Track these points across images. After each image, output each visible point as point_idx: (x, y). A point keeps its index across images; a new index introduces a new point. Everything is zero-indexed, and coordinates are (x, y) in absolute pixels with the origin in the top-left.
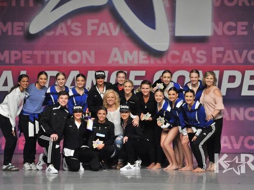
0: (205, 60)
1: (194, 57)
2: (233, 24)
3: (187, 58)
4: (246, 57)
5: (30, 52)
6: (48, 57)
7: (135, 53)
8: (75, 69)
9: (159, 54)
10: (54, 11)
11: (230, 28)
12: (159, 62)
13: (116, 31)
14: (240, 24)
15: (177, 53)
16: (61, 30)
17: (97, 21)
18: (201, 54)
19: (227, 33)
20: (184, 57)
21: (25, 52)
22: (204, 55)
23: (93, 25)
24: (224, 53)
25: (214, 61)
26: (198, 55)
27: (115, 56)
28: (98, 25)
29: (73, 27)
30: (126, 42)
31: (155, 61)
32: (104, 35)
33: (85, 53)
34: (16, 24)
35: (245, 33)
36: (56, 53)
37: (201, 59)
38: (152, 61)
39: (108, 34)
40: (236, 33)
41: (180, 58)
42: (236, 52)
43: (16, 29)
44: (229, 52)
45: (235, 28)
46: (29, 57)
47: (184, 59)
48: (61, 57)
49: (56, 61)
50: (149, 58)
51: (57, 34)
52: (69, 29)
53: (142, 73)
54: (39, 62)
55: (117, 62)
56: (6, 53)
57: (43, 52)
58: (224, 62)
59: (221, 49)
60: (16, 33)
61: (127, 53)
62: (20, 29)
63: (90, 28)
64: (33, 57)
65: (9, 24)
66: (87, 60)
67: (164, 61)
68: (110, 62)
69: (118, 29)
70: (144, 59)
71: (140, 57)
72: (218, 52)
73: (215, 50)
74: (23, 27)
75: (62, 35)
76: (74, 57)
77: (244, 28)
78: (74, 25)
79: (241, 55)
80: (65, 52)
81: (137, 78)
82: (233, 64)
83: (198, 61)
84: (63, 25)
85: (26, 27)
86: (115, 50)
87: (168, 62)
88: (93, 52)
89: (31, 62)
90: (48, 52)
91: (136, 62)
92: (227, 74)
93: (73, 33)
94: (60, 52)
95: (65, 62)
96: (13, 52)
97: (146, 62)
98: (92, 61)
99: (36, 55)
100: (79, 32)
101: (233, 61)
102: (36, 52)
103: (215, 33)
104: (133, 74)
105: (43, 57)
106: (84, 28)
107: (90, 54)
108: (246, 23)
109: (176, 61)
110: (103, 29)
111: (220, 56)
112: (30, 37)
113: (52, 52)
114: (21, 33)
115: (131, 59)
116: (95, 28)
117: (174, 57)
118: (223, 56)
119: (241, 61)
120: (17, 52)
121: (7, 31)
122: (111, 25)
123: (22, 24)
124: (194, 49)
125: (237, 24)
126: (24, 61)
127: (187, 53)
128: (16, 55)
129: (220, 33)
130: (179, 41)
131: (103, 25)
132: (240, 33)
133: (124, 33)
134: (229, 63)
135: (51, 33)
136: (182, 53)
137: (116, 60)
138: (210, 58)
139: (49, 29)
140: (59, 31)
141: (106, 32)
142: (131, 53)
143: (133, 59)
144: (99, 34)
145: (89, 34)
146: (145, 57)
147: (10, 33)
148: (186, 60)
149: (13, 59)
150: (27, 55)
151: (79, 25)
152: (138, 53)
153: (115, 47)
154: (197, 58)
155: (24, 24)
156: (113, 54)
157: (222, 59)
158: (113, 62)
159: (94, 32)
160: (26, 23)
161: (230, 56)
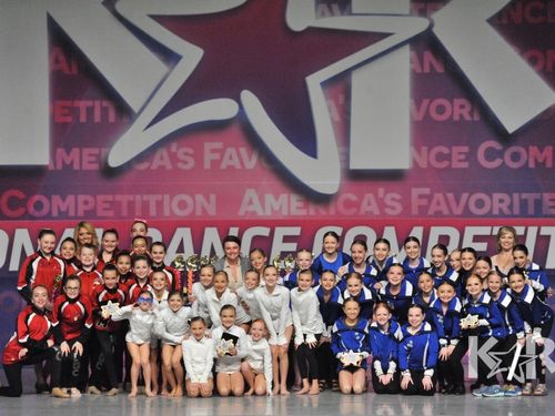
0: (399, 209)
1: (381, 204)
2: (445, 150)
3: (369, 206)
4: (467, 206)
5: (110, 198)
6: (138, 206)
7: (284, 197)
8: (183, 224)
9: (322, 199)
11: (440, 157)
12: (322, 212)
13: (252, 162)
14: (455, 149)
15: (353, 198)
16: (161, 160)
17: (219, 145)
18: (393, 199)
19: (435, 164)
20: (365, 203)
21: (101, 198)
22: (398, 201)
23: (213, 151)
24: (429, 198)
25: (415, 211)
26: (388, 201)
27: (251, 202)
28: (222, 152)
29: (180, 155)
30: (268, 180)
31: (317, 211)
32: (231, 168)
33: (200, 198)
34: (86, 151)
35: (465, 165)
36: (152, 199)
37: (393, 208)
38: (312, 211)
39: (238, 166)
40: (450, 165)
41: (357, 205)
42: (450, 196)
43: (86, 158)
44: (439, 196)
45: (448, 157)
46: (108, 206)
47: (365, 208)
48: (160, 205)
49: (153, 212)
50: (306, 207)
51: (154, 167)
52: (174, 158)
53: (296, 231)
54: (125, 213)
55: (254, 213)
56: (70, 199)
57: (131, 198)
58: (431, 212)
59: (427, 191)
60: (86, 166)
61: (269, 198)
62: (93, 159)
63: (208, 157)
64: (114, 205)
65: (76, 151)
66: (204, 210)
67: (332, 211)
68: (242, 212)
69: (254, 159)
70: (298, 208)
71: (291, 205)
72: (421, 197)
73: (415, 192)
74: (98, 156)
75: (162, 168)
76: (182, 205)
77: (463, 157)
78: (182, 151)
79: (458, 202)
80: (167, 197)
81: (287, 239)
82: (445, 216)
83: (388, 211)
84: (163, 152)
85: (103, 155)
86: (250, 194)
87: (337, 212)
88: (213, 197)
89: (110, 213)
90: (138, 197)
91: (285, 213)
92: (436, 232)
93: (180, 165)
94: (159, 197)
95: (167, 213)
96: (81, 198)
97: (303, 213)
98: (212, 211)
99: (119, 203)
100: (191, 163)
101: (446, 212)
102: (119, 198)
103: (415, 163)
104: (280, 232)
105: (131, 205)
106: (199, 157)
107: (208, 199)
108: (465, 149)
109: (352, 211)
110: (231, 158)
111: (424, 202)
112: (109, 172)
113: (145, 198)
114: (95, 167)
115: (277, 208)
116: (216, 156)
117: (348, 204)
118: (430, 201)
119: (458, 211)
120: (89, 198)
121: (72, 163)
122: (243, 151)
123: (96, 151)
124: (381, 191)
125: (450, 149)
126: (100, 213)
127: (369, 197)
128: (86, 203)
129: (423, 165)
130: (356, 177)
131: (231, 151)
132: (456, 164)
133: (265, 165)
134: (438, 214)
135: (143, 166)
136: (361, 197)
137: (251, 208)
138: (407, 205)
139: (140, 158)
140: (156, 163)
141: (236, 163)
142: (277, 198)
143: (281, 208)
144: (224, 166)
145: (207, 165)
146: (301, 204)
147: (76, 167)
148: (369, 209)
149: (82, 208)
150: (105, 202)
151: (191, 151)
152: (289, 198)
153: (250, 187)
154: (386, 206)
155: (100, 151)
156: (246, 199)
157: (427, 207)
158: (247, 212)
159: (215, 164)
160: (103, 150)
161: (440, 203)
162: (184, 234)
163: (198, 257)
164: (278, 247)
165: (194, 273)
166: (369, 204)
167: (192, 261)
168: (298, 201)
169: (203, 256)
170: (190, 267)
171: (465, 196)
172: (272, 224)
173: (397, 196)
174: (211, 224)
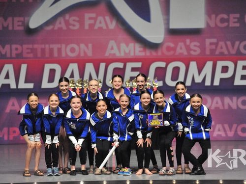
0: (198, 51)
1: (188, 48)
2: (225, 16)
3: (181, 50)
4: (238, 49)
5: (30, 46)
6: (47, 51)
7: (131, 45)
8: (73, 61)
9: (154, 46)
10: (52, 6)
11: (223, 21)
12: (154, 53)
13: (113, 25)
14: (232, 16)
15: (172, 45)
16: (60, 24)
17: (93, 15)
18: (195, 46)
19: (220, 25)
20: (178, 49)
21: (25, 46)
22: (198, 47)
23: (90, 18)
24: (216, 44)
25: (208, 52)
26: (192, 47)
27: (112, 48)
28: (95, 19)
29: (71, 21)
30: (122, 35)
31: (151, 53)
32: (100, 28)
33: (82, 46)
34: (16, 19)
35: (237, 25)
36: (55, 47)
37: (195, 51)
38: (148, 53)
39: (105, 27)
40: (228, 25)
41: (174, 49)
42: (229, 43)
43: (16, 23)
44: (222, 43)
45: (227, 21)
46: (29, 51)
47: (179, 51)
48: (59, 50)
49: (56, 54)
50: (144, 50)
51: (56, 28)
52: (67, 23)
53: (138, 65)
54: (39, 55)
55: (114, 54)
56: (7, 47)
57: (43, 46)
58: (217, 53)
59: (214, 40)
60: (17, 28)
61: (123, 46)
62: (20, 23)
63: (87, 22)
64: (33, 51)
65: (10, 19)
66: (85, 53)
67: (160, 53)
68: (107, 54)
69: (114, 23)
70: (140, 51)
71: (135, 49)
72: (211, 44)
73: (208, 41)
74: (23, 22)
75: (60, 29)
76: (73, 50)
77: (236, 20)
78: (72, 19)
79: (233, 45)
80: (64, 46)
81: (133, 69)
82: (226, 55)
83: (192, 53)
84: (61, 19)
85: (26, 22)
86: (112, 43)
87: (163, 53)
88: (90, 46)
89: (31, 55)
90: (47, 46)
91: (132, 54)
92: (220, 64)
93: (71, 27)
94: (59, 46)
95: (63, 55)
96: (14, 46)
97: (142, 54)
98: (90, 53)
99: (36, 49)
100: (77, 26)
101: (226, 53)
102: (36, 46)
103: (208, 25)
104: (130, 65)
105: (43, 50)
106: (82, 22)
107: (87, 47)
108: (238, 15)
109: (171, 53)
110: (100, 23)
111: (213, 47)
112: (30, 32)
113: (52, 46)
114: (21, 28)
115: (127, 51)
116: (92, 22)
117: (169, 49)
118: (216, 47)
119: (233, 52)
120: (18, 46)
121: (8, 26)
122: (108, 18)
123: (22, 19)
124: (188, 41)
125: (229, 16)
126: (25, 55)
127: (181, 44)
128: (17, 49)
129: (212, 25)
130: (173, 33)
131: (100, 18)
132: (232, 25)
133: (120, 26)
134: (222, 53)
135: (50, 28)
136: (176, 45)
137: (112, 52)
138: (203, 48)
139: (47, 23)
140: (57, 26)
141: (103, 25)
142: (127, 45)
143: (130, 51)
144: (96, 27)
145: (87, 27)
146: (141, 49)
147: (10, 28)
148: (181, 51)
149: (14, 53)
150: (27, 49)
151: (77, 19)
152: (134, 45)
153: (112, 39)
154: (191, 50)
155: (24, 19)
156: (110, 46)
157: (215, 50)
158: (110, 54)
159: (91, 26)
160: (26, 18)
161: (222, 47)
162: (73, 67)
163: (82, 80)
164: (128, 74)
165: (80, 89)
166: (181, 48)
167: (79, 82)
168: (140, 47)
169: (85, 79)
170: (78, 86)
171: (237, 43)
172: (125, 61)
173: (197, 44)
174: (89, 61)
